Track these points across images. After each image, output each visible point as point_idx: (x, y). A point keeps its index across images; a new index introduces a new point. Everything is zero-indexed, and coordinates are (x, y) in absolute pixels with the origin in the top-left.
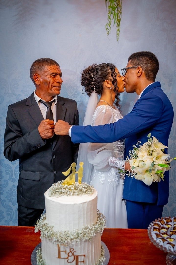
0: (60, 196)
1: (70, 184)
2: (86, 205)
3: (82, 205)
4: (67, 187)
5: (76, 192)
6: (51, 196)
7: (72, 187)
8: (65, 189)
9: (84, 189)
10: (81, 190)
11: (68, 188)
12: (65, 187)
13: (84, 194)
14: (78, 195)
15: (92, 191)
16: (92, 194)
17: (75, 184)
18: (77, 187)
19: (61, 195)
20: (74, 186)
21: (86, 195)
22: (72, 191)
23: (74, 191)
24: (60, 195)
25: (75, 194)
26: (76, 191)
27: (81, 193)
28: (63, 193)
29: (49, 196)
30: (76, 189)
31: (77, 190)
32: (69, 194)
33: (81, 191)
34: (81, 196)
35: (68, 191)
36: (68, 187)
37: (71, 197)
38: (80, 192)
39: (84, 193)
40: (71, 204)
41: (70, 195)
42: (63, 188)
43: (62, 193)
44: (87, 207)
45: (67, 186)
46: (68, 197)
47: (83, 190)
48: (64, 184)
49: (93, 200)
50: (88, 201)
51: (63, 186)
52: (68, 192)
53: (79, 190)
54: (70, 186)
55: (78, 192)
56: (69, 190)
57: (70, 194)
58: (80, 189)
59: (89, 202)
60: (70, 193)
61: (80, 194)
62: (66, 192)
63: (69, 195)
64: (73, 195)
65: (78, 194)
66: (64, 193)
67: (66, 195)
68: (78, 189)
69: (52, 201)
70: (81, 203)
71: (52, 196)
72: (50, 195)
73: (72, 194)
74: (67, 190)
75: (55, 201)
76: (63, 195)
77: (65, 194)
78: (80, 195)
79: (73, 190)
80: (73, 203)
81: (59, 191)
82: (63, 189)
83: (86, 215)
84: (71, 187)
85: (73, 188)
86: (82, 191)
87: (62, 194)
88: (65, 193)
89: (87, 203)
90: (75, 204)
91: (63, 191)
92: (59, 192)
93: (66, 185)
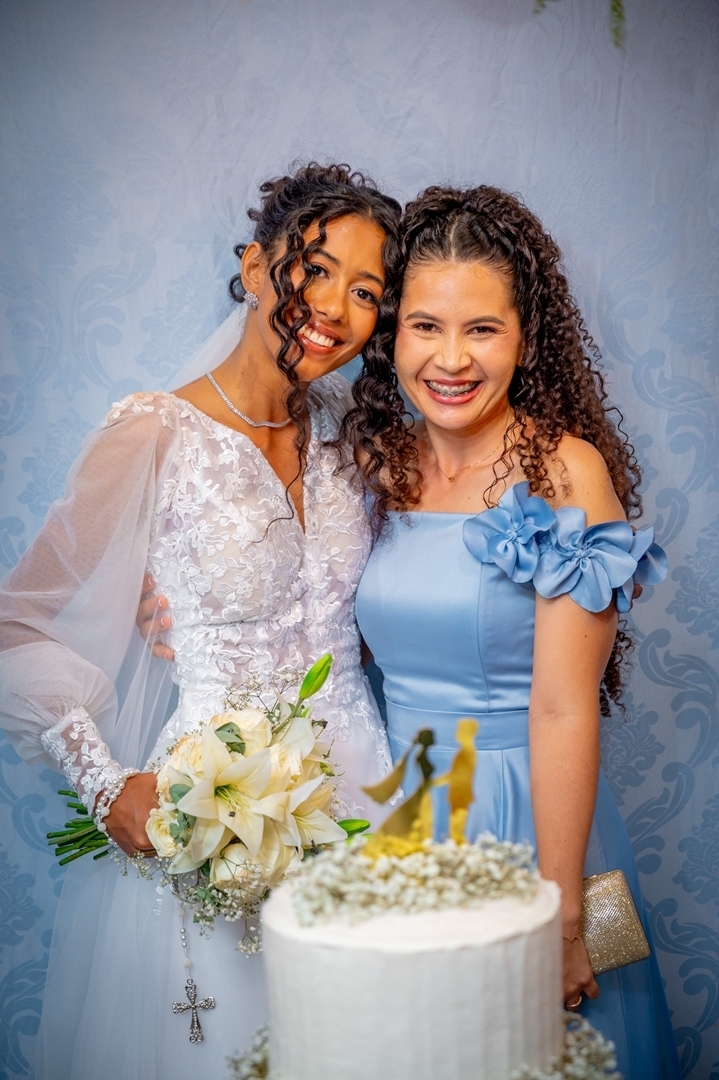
2: (518, 950)
3: (500, 951)
4: (393, 868)
5: (450, 889)
6: (310, 925)
7: (425, 865)
8: (386, 877)
9: (493, 867)
10: (473, 878)
11: (402, 872)
12: (381, 868)
13: (494, 898)
14: (461, 904)
18: (451, 861)
19: (372, 914)
20: (431, 859)
22: (430, 883)
23: (440, 882)
24: (363, 913)
25: (447, 901)
26: (447, 883)
27: (480, 892)
28: (379, 901)
30: (447, 871)
31: (453, 876)
32: (414, 903)
33: (475, 880)
35: (404, 888)
37: (428, 917)
38: (471, 888)
39: (493, 893)
41: (421, 910)
43: (374, 902)
44: (527, 962)
45: (394, 860)
46: (412, 919)
47: (488, 873)
51: (368, 862)
52: (410, 893)
53: (467, 874)
54: (407, 859)
55: (463, 887)
56: (413, 882)
57: (420, 900)
59: (535, 933)
60: (417, 895)
61: (475, 895)
62: (397, 889)
63: (413, 909)
65: (462, 897)
67: (396, 909)
68: (462, 871)
69: (328, 947)
72: (308, 917)
73: (430, 900)
74: (399, 878)
76: (384, 909)
77: (389, 906)
78: (476, 903)
79: (434, 877)
84: (418, 864)
85: (433, 870)
86: (483, 880)
87: (374, 908)
88: (392, 900)
89: (521, 943)
91: (381, 888)
93: (385, 860)
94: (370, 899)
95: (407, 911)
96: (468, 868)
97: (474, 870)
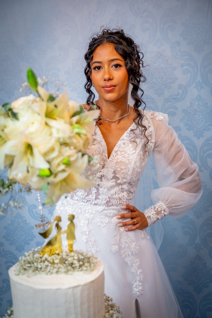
0: (34, 275)
1: (54, 253)
2: (78, 291)
3: (71, 291)
4: (46, 259)
5: (62, 268)
6: (18, 275)
7: (56, 259)
9: (76, 262)
10: (71, 264)
11: (48, 261)
12: (43, 259)
13: (78, 271)
14: (67, 272)
15: (92, 265)
16: (93, 270)
17: (61, 254)
18: (64, 258)
19: (36, 274)
20: (59, 257)
21: (81, 273)
22: (56, 266)
23: (59, 265)
24: (34, 273)
25: (61, 271)
26: (61, 266)
27: (72, 269)
28: (39, 269)
29: (16, 275)
30: (64, 261)
31: (65, 263)
32: (49, 271)
33: (71, 266)
34: (72, 274)
35: (47, 266)
36: (50, 259)
37: (54, 276)
38: (70, 268)
39: (77, 270)
40: (51, 290)
41: (52, 273)
42: (39, 261)
43: (37, 270)
44: (81, 294)
45: (48, 257)
46: (49, 276)
47: (75, 264)
48: (42, 254)
49: (92, 282)
50: (82, 283)
51: (41, 256)
52: (49, 268)
54: (53, 256)
55: (66, 267)
56: (50, 265)
57: (51, 271)
58: (69, 263)
59: (85, 285)
60: (51, 269)
61: (70, 270)
62: (45, 267)
63: (49, 273)
64: (57, 272)
65: (66, 270)
66: (41, 268)
67: (44, 273)
68: (67, 262)
69: (20, 284)
70: (70, 288)
71: (20, 274)
72: (17, 273)
73: (55, 270)
74: (46, 263)
75: (25, 283)
76: (41, 272)
77: (43, 271)
78: (70, 273)
79: (57, 264)
80: (54, 287)
81: (32, 265)
82: (41, 262)
83: (79, 309)
84: (54, 258)
86: (74, 266)
87: (37, 272)
88: (43, 269)
89: (80, 288)
90: (58, 289)
91: (39, 266)
92: (32, 269)
93: (46, 256)
94: (37, 269)
95: (47, 274)
96: (69, 261)
97: (71, 262)
